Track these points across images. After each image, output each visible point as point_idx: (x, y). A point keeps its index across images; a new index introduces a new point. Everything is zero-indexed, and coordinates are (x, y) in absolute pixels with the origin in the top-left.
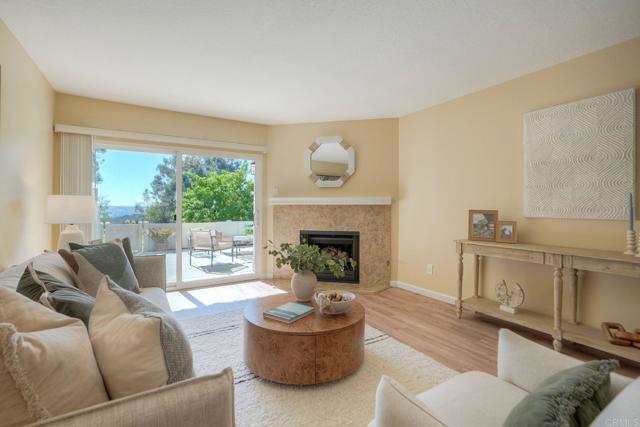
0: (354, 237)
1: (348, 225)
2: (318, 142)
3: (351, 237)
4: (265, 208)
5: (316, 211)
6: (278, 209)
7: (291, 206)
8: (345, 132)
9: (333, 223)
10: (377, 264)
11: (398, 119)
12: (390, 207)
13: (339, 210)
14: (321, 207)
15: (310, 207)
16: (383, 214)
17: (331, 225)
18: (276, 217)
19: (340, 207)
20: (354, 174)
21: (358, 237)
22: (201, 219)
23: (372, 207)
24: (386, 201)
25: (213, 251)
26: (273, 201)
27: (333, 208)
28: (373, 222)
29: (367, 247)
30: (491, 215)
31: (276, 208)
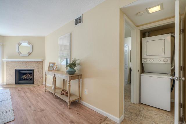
0: (33, 70)
1: (30, 67)
3: (32, 71)
5: (20, 63)
7: (12, 62)
8: (29, 39)
9: (26, 67)
10: (39, 78)
11: (44, 37)
13: (27, 63)
14: (22, 62)
17: (25, 67)
18: (7, 65)
19: (28, 62)
20: (32, 52)
21: (33, 71)
23: (37, 62)
26: (6, 60)
27: (26, 62)
28: (38, 66)
29: (36, 74)
30: (54, 64)
31: (7, 62)
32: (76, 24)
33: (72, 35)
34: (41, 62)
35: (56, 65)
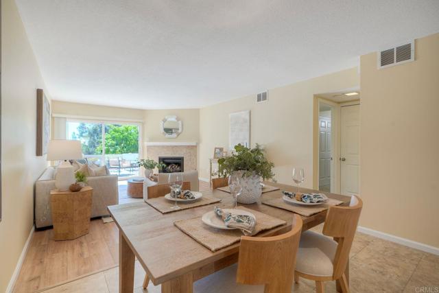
0: (182, 159)
1: (179, 154)
2: (166, 117)
3: (180, 159)
4: (143, 147)
5: (165, 148)
6: (149, 147)
7: (155, 146)
8: (178, 114)
11: (199, 109)
12: (196, 146)
14: (168, 147)
15: (163, 147)
16: (193, 149)
17: (172, 154)
18: (148, 151)
19: (176, 146)
20: (181, 132)
22: (114, 152)
23: (189, 146)
24: (194, 144)
25: (120, 168)
26: (146, 144)
27: (173, 147)
28: (189, 153)
29: (186, 163)
30: (221, 149)
31: (148, 146)
32: (259, 100)
33: (252, 113)
34: (194, 146)
35: (224, 150)
